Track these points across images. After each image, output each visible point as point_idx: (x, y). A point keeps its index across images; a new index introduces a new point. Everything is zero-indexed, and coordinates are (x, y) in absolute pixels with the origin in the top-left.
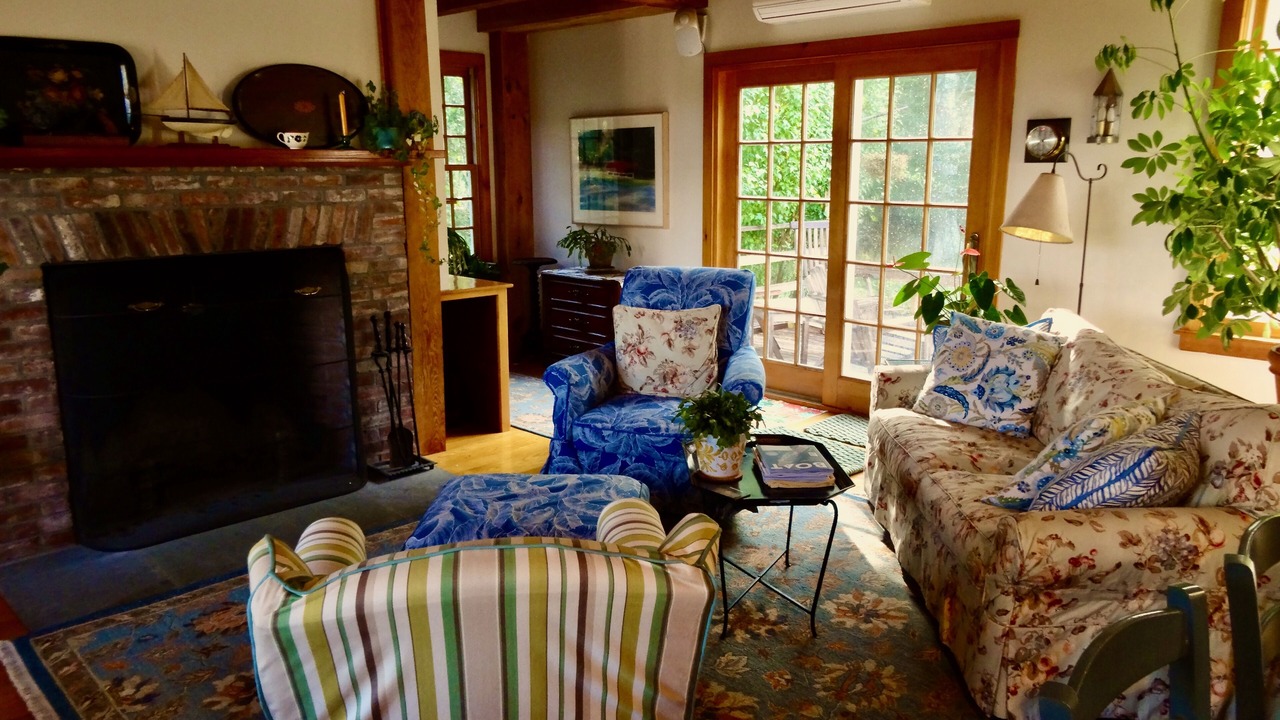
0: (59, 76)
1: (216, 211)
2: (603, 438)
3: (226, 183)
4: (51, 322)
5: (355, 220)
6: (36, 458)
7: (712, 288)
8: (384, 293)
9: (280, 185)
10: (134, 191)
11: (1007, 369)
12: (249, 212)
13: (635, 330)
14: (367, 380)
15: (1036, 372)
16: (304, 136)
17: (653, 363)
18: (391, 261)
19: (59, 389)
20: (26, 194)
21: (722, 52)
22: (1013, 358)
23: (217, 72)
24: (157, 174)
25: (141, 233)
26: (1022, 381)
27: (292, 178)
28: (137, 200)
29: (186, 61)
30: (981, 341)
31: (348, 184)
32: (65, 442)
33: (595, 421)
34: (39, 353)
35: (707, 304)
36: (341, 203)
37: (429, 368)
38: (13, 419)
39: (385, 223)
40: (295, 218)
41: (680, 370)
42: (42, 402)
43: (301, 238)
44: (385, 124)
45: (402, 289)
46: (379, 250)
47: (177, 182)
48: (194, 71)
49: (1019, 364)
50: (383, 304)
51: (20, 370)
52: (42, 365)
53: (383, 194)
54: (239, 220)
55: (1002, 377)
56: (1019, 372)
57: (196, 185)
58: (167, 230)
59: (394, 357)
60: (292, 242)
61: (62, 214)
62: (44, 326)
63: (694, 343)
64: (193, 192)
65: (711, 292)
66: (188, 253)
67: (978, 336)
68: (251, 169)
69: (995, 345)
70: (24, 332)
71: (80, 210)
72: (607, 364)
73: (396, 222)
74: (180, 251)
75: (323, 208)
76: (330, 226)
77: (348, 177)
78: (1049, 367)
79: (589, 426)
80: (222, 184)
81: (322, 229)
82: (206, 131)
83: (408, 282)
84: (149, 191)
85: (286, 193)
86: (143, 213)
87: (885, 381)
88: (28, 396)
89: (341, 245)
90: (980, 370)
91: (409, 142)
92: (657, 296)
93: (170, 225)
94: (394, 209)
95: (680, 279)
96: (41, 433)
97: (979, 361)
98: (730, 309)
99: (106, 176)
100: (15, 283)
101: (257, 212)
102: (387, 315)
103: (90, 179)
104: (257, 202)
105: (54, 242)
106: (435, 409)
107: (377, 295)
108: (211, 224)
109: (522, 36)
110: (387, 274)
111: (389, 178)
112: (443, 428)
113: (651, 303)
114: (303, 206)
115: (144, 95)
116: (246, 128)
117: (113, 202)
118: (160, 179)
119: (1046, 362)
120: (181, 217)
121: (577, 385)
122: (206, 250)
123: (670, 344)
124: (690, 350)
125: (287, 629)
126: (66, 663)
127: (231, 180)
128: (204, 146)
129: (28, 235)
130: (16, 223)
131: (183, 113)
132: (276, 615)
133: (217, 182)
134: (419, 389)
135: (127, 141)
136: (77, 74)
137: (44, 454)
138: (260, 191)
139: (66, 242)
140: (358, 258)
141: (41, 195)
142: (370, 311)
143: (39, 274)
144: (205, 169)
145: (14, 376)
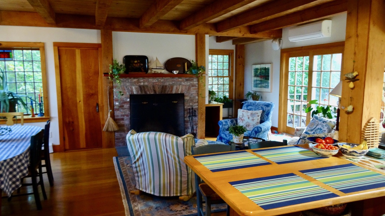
0: (136, 62)
1: (160, 86)
2: (227, 137)
3: (162, 81)
4: (130, 105)
5: (187, 88)
6: (126, 129)
7: (262, 106)
8: (192, 104)
9: (173, 81)
10: (146, 82)
11: (320, 128)
12: (166, 86)
13: (242, 115)
14: (187, 122)
15: (327, 130)
16: (178, 72)
17: (244, 122)
18: (194, 97)
19: (130, 117)
20: (128, 82)
21: (287, 49)
22: (323, 126)
23: (162, 60)
24: (150, 79)
25: (146, 90)
26: (323, 131)
27: (175, 80)
28: (146, 84)
29: (157, 58)
30: (317, 121)
31: (186, 81)
32: (131, 127)
33: (226, 133)
34: (128, 110)
35: (260, 109)
36: (185, 85)
37: (202, 120)
38: (123, 121)
39: (193, 89)
40: (175, 87)
41: (250, 124)
42: (128, 119)
43: (176, 91)
44: (194, 69)
45: (197, 103)
46: (192, 95)
47: (153, 80)
48: (158, 60)
49: (324, 127)
50: (192, 106)
51: (125, 113)
52: (128, 112)
53: (193, 83)
54: (164, 88)
55: (319, 130)
56: (323, 129)
57: (157, 81)
58: (151, 89)
59: (193, 117)
60: (174, 92)
61: (134, 86)
62: (129, 105)
63: (254, 118)
64: (156, 82)
65: (261, 107)
66: (154, 94)
67: (317, 120)
68: (167, 78)
69: (320, 122)
70: (126, 106)
71: (137, 85)
72: (235, 122)
73: (196, 89)
74: (153, 93)
75: (180, 86)
76: (182, 89)
77: (186, 80)
78: (331, 129)
79: (224, 134)
80: (161, 81)
81: (180, 90)
82: (159, 71)
83: (198, 102)
84: (148, 82)
85: (173, 82)
86: (147, 86)
87: (297, 130)
88: (125, 118)
89: (184, 93)
90: (315, 128)
91: (199, 72)
92: (249, 107)
93: (151, 88)
94: (196, 86)
95: (255, 104)
96: (127, 124)
97: (315, 126)
98: (265, 111)
99: (141, 79)
100: (125, 97)
101: (168, 86)
102: (192, 108)
103: (139, 80)
104: (168, 84)
105: (132, 91)
106: (203, 130)
107: (191, 104)
108: (159, 88)
109: (243, 45)
110: (193, 99)
111: (195, 80)
112: (204, 135)
113: (248, 109)
114: (177, 85)
115: (149, 64)
116: (167, 70)
117: (142, 84)
118: (151, 80)
119: (330, 127)
120: (154, 87)
121: (224, 125)
122: (158, 93)
123: (249, 118)
124: (253, 120)
125: (130, 139)
126: (122, 161)
127: (163, 80)
128: (159, 74)
129: (128, 89)
130: (126, 87)
131: (155, 68)
132: (129, 137)
133: (160, 80)
134: (199, 125)
135: (145, 73)
136: (139, 61)
137: (127, 128)
138: (168, 82)
139: (134, 91)
140: (187, 96)
141: (131, 82)
142: (189, 107)
143: (129, 96)
144: (159, 78)
145: (124, 114)
